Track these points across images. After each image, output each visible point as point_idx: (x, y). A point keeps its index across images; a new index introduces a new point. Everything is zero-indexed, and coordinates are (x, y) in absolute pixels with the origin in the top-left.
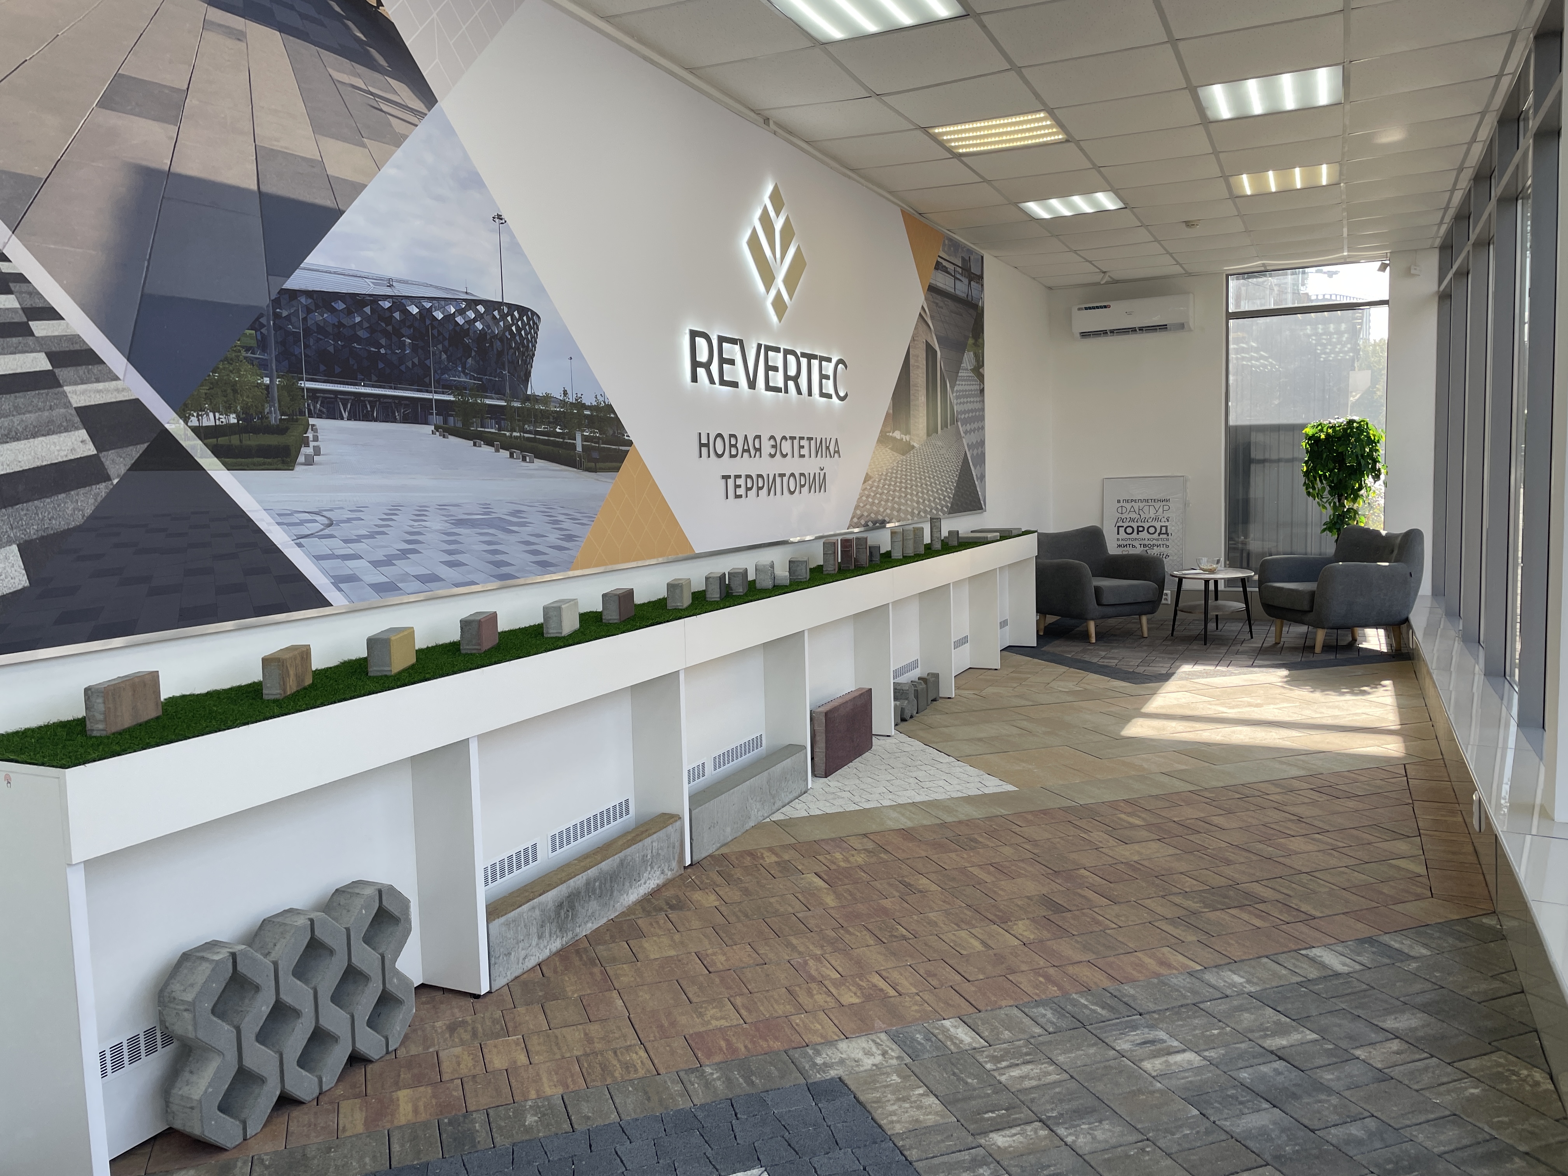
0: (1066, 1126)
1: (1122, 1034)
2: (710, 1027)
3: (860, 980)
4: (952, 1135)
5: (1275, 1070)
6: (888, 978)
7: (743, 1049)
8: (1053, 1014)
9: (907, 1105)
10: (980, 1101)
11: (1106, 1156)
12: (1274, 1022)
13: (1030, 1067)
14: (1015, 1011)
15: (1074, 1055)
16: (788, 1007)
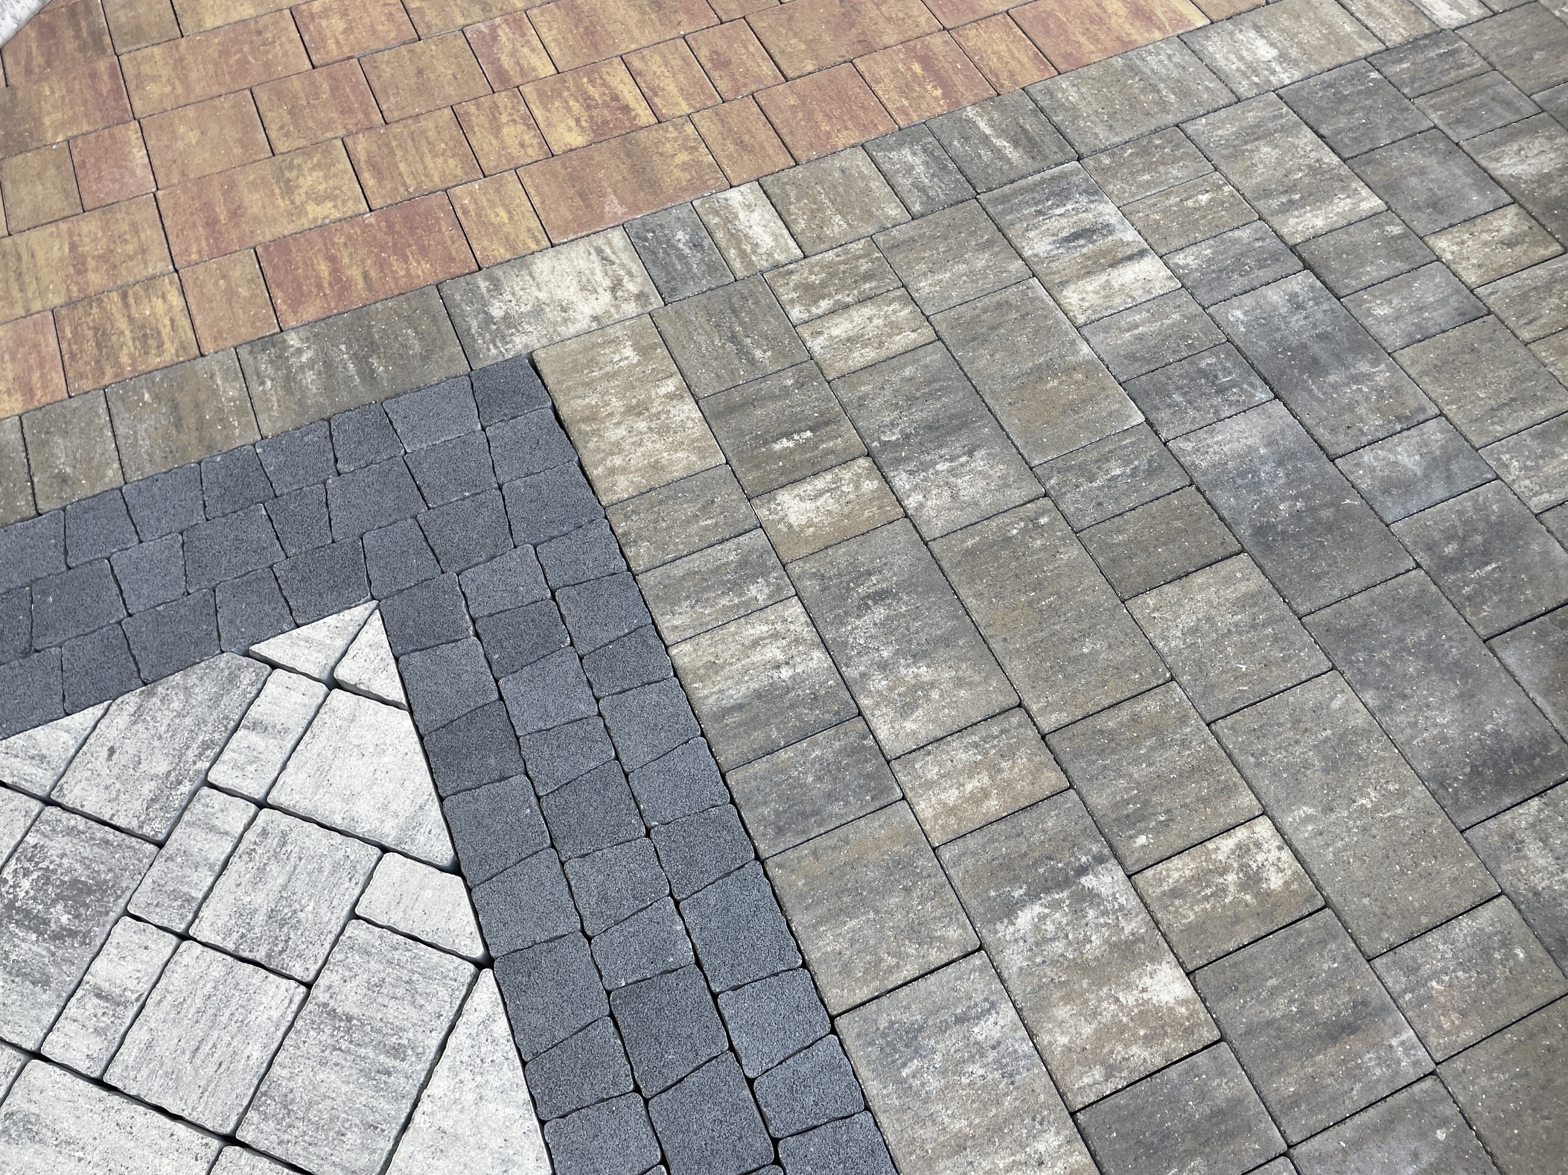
0: (912, 466)
1: (1040, 213)
2: (305, 223)
3: (590, 81)
4: (713, 502)
5: (1293, 297)
6: (640, 74)
7: (361, 284)
8: (926, 163)
9: (642, 425)
10: (771, 406)
11: (970, 543)
12: (1310, 167)
13: (868, 310)
14: (861, 162)
15: (948, 275)
16: (452, 162)
